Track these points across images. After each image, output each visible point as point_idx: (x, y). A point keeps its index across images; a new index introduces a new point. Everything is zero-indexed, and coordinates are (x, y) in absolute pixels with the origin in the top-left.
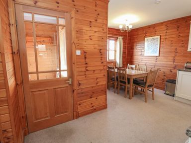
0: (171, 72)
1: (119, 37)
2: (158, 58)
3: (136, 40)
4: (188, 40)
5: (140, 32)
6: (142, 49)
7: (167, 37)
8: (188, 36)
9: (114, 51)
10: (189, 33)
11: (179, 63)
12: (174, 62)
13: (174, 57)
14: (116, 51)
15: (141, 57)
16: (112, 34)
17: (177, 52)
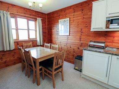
0: (79, 49)
1: (38, 18)
2: (69, 37)
3: (53, 22)
4: (91, 21)
5: (55, 15)
6: (57, 29)
7: (74, 19)
8: (91, 18)
9: (35, 31)
10: (91, 15)
11: (84, 42)
12: (80, 40)
13: (80, 36)
14: (36, 31)
15: (57, 36)
16: (30, 15)
17: (82, 32)
